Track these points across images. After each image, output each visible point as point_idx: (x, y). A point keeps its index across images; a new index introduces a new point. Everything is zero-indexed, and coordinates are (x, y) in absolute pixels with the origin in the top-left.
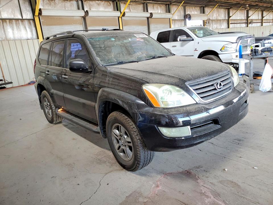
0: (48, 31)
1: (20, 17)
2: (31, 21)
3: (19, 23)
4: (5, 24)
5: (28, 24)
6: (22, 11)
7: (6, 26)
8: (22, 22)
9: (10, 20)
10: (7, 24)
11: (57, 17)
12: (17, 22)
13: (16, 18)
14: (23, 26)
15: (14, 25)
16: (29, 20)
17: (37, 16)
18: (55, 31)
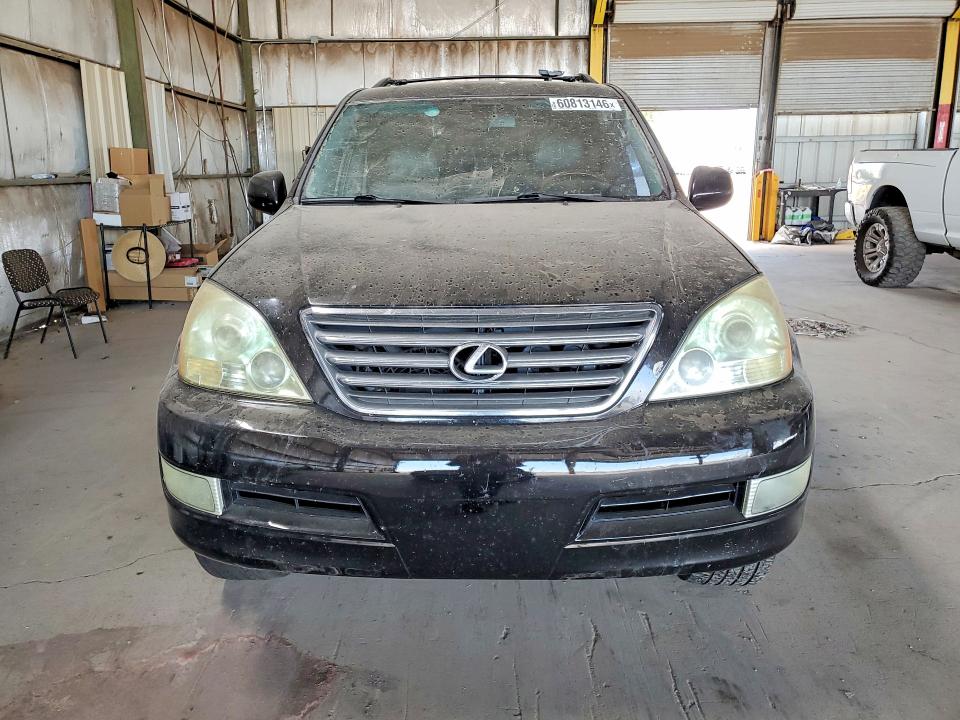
0: (627, 77)
1: (552, 33)
2: (581, 44)
3: (543, 51)
4: (504, 53)
5: (569, 53)
6: (560, 12)
7: (506, 62)
8: (554, 46)
9: (522, 40)
10: (508, 53)
11: (667, 27)
12: (540, 48)
13: (540, 34)
14: (553, 61)
15: (529, 56)
16: (575, 39)
17: (600, 26)
18: (648, 77)
